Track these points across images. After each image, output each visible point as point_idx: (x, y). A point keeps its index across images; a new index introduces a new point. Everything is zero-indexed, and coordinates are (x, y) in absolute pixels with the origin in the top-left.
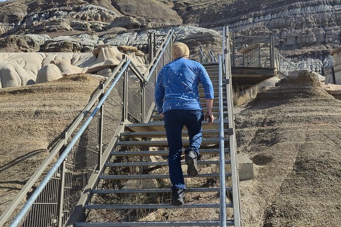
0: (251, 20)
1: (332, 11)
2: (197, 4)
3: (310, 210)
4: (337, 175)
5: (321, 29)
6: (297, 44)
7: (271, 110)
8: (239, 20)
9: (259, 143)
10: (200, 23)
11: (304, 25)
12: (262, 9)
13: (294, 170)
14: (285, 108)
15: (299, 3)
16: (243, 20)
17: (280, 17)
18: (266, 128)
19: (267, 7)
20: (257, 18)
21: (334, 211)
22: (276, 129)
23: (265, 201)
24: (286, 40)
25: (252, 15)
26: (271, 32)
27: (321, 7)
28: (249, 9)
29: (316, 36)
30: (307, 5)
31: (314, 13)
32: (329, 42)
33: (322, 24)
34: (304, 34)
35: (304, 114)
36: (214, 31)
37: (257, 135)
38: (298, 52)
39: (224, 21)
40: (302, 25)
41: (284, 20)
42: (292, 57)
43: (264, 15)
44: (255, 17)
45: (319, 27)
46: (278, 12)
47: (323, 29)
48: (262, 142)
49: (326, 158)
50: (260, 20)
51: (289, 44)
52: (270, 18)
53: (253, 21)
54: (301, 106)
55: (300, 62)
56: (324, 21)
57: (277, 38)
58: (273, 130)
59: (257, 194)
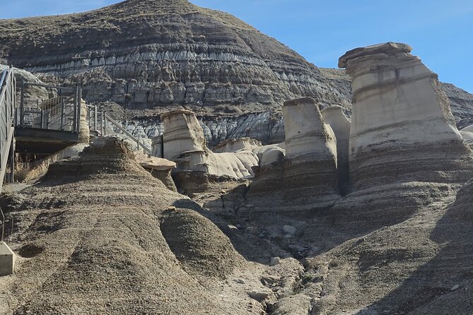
0: (87, 62)
1: (197, 61)
2: (5, 29)
3: (72, 308)
4: (118, 267)
5: (181, 84)
6: (148, 102)
7: (63, 188)
8: (70, 61)
9: (38, 230)
10: (9, 58)
11: (159, 77)
12: (104, 48)
13: (68, 262)
14: (82, 185)
15: (155, 45)
16: (75, 61)
17: (128, 62)
18: (52, 210)
19: (110, 46)
20: (96, 60)
21: (102, 308)
22: (64, 212)
23: (17, 301)
24: (134, 95)
25: (88, 55)
26: (114, 82)
27: (184, 54)
28: (85, 46)
29: (174, 93)
30: (165, 49)
31: (173, 61)
32: (190, 103)
33: (182, 77)
34: (158, 88)
35: (105, 194)
36: (28, 73)
37: (37, 220)
38: (149, 113)
39: (48, 59)
40: (156, 76)
41: (133, 67)
42: (141, 119)
43: (107, 57)
44: (92, 58)
45: (178, 81)
46: (126, 55)
47: (182, 84)
48: (43, 228)
49: (109, 247)
50: (100, 64)
51: (139, 101)
52: (114, 62)
53: (90, 64)
54: (103, 184)
55: (150, 127)
56: (185, 74)
57: (122, 91)
58: (59, 214)
59: (9, 293)
